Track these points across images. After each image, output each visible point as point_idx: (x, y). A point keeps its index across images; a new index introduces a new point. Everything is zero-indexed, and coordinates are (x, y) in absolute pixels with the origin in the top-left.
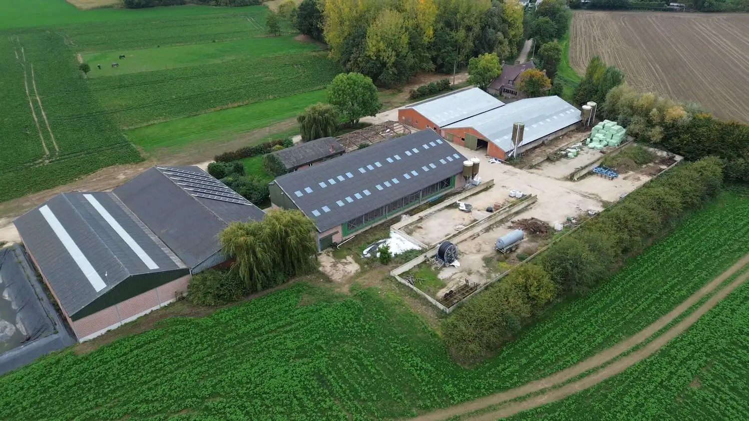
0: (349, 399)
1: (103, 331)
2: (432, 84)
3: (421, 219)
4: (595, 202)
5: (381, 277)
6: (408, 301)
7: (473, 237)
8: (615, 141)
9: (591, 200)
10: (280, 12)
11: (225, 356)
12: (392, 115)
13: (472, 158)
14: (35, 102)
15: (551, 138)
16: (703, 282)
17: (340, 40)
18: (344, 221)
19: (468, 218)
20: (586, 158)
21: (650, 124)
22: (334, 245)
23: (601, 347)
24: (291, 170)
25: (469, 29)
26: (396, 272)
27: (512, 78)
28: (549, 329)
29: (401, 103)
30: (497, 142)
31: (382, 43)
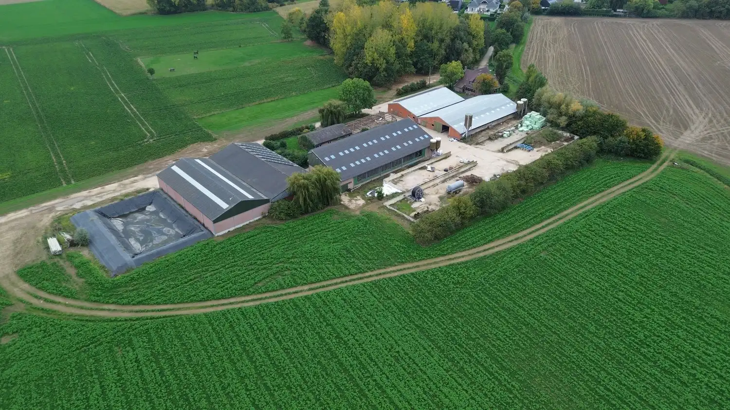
0: (363, 259)
1: (226, 231)
2: (413, 84)
3: (402, 176)
4: (515, 165)
5: (378, 207)
6: (393, 217)
7: (434, 186)
8: (537, 126)
9: (512, 164)
10: (290, 18)
11: (296, 242)
12: (383, 107)
13: (436, 137)
14: (122, 98)
15: (494, 124)
16: (565, 209)
17: (344, 50)
18: (354, 176)
19: (432, 175)
20: (515, 137)
21: (560, 114)
22: (349, 190)
23: (498, 238)
24: (317, 146)
25: (442, 41)
26: (387, 204)
27: (472, 80)
28: (471, 230)
29: (390, 98)
30: (455, 127)
31: (376, 54)
